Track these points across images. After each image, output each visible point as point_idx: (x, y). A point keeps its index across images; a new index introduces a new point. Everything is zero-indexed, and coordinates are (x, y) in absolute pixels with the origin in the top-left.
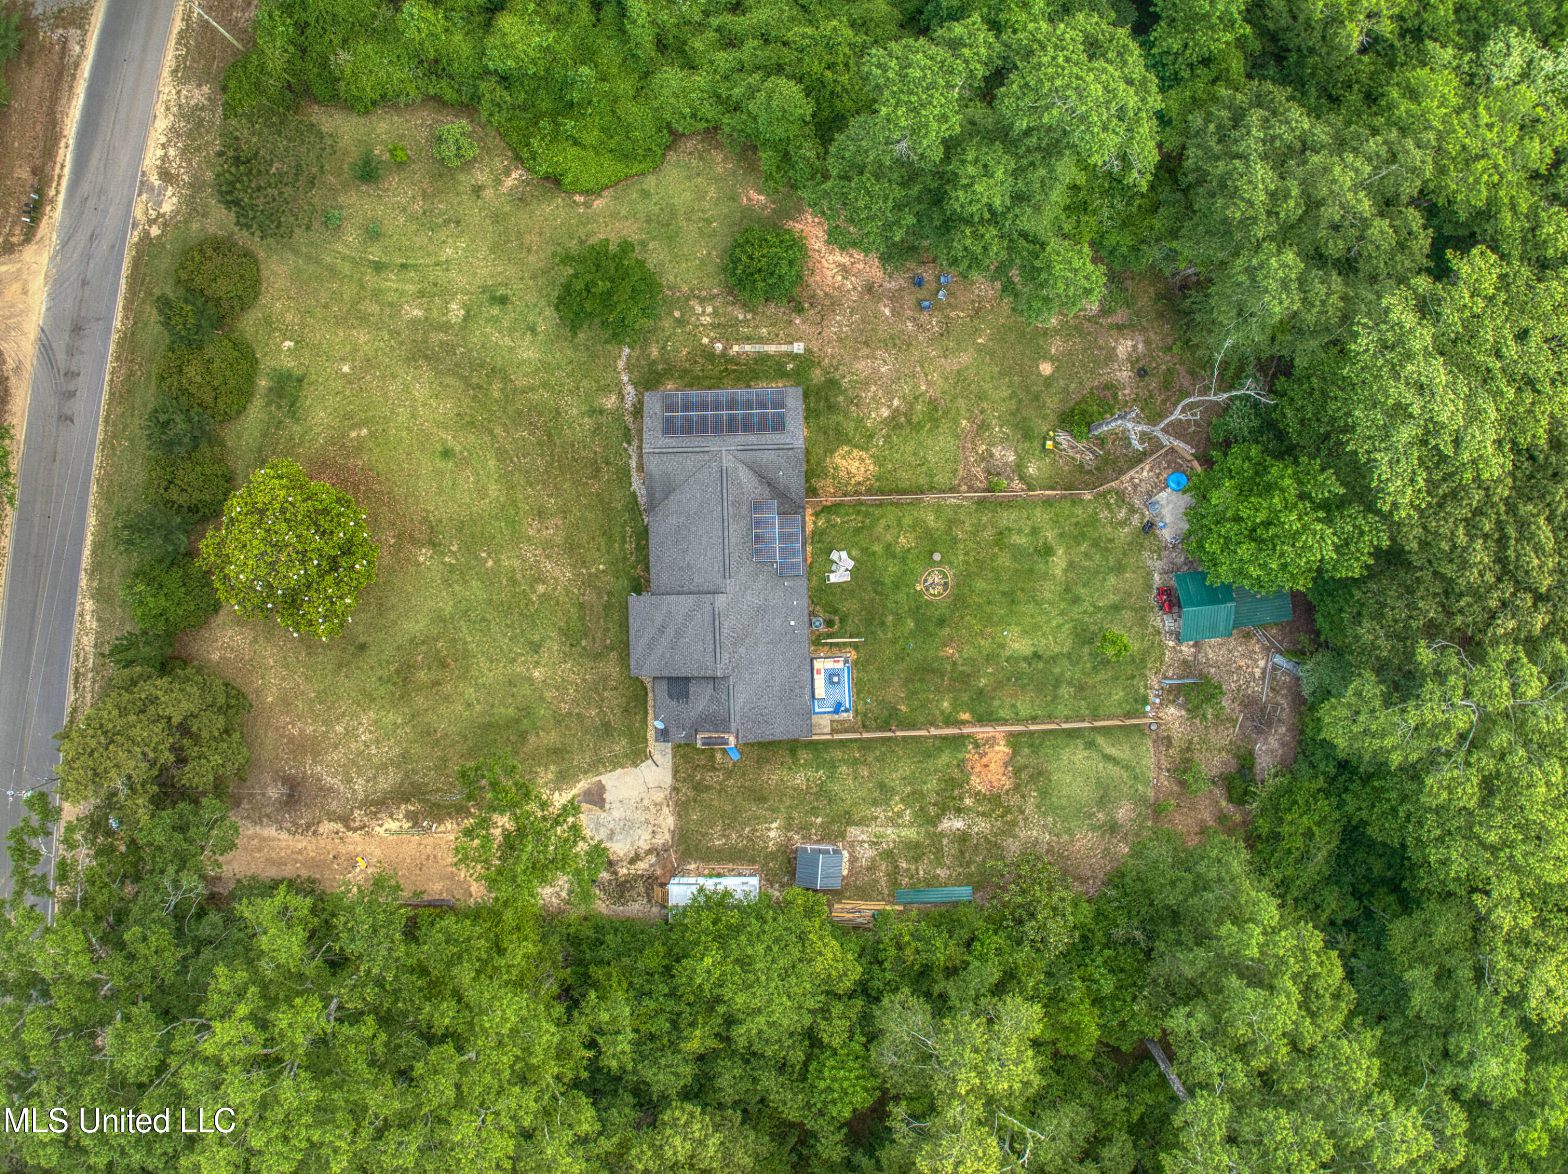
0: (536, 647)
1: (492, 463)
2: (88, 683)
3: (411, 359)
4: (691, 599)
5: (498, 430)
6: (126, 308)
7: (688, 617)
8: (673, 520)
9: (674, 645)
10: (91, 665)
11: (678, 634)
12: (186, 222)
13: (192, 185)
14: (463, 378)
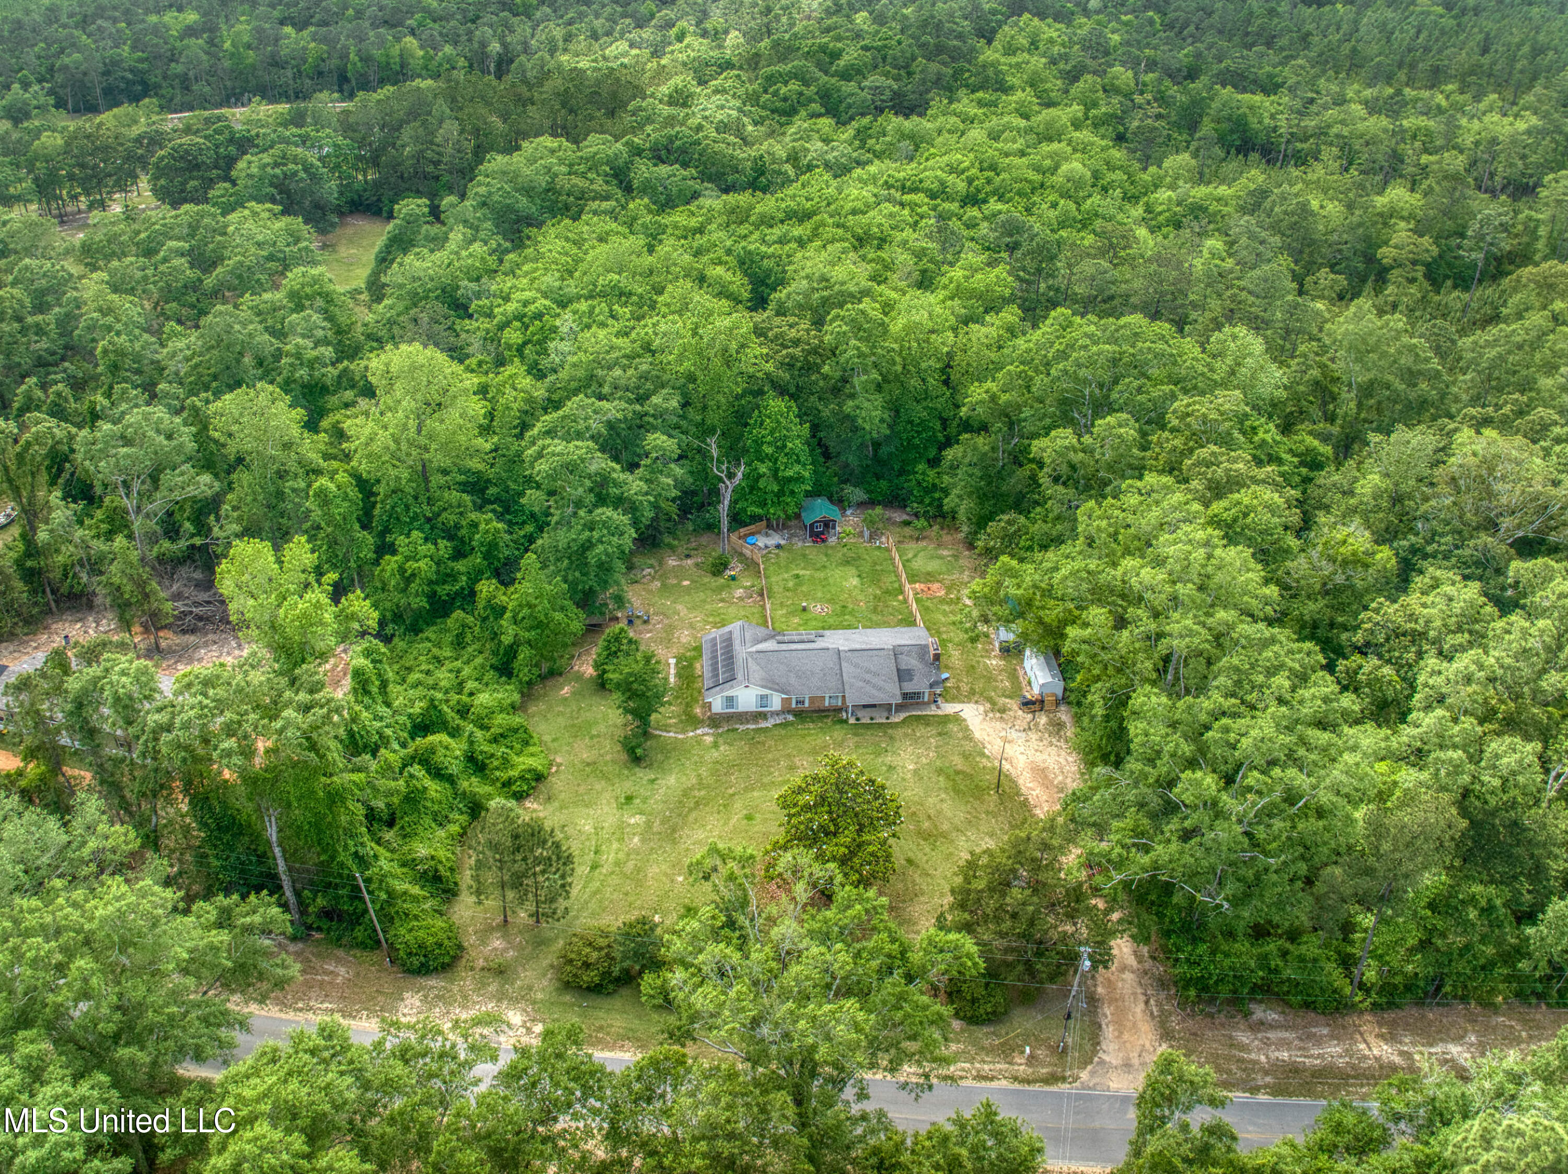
0: (891, 768)
1: (755, 794)
2: (986, 1067)
3: (674, 842)
4: (844, 664)
5: (731, 791)
6: (612, 1048)
7: (856, 666)
8: (793, 680)
9: (876, 674)
10: (967, 1065)
11: (868, 671)
12: (534, 1002)
13: (500, 1000)
14: (691, 810)
